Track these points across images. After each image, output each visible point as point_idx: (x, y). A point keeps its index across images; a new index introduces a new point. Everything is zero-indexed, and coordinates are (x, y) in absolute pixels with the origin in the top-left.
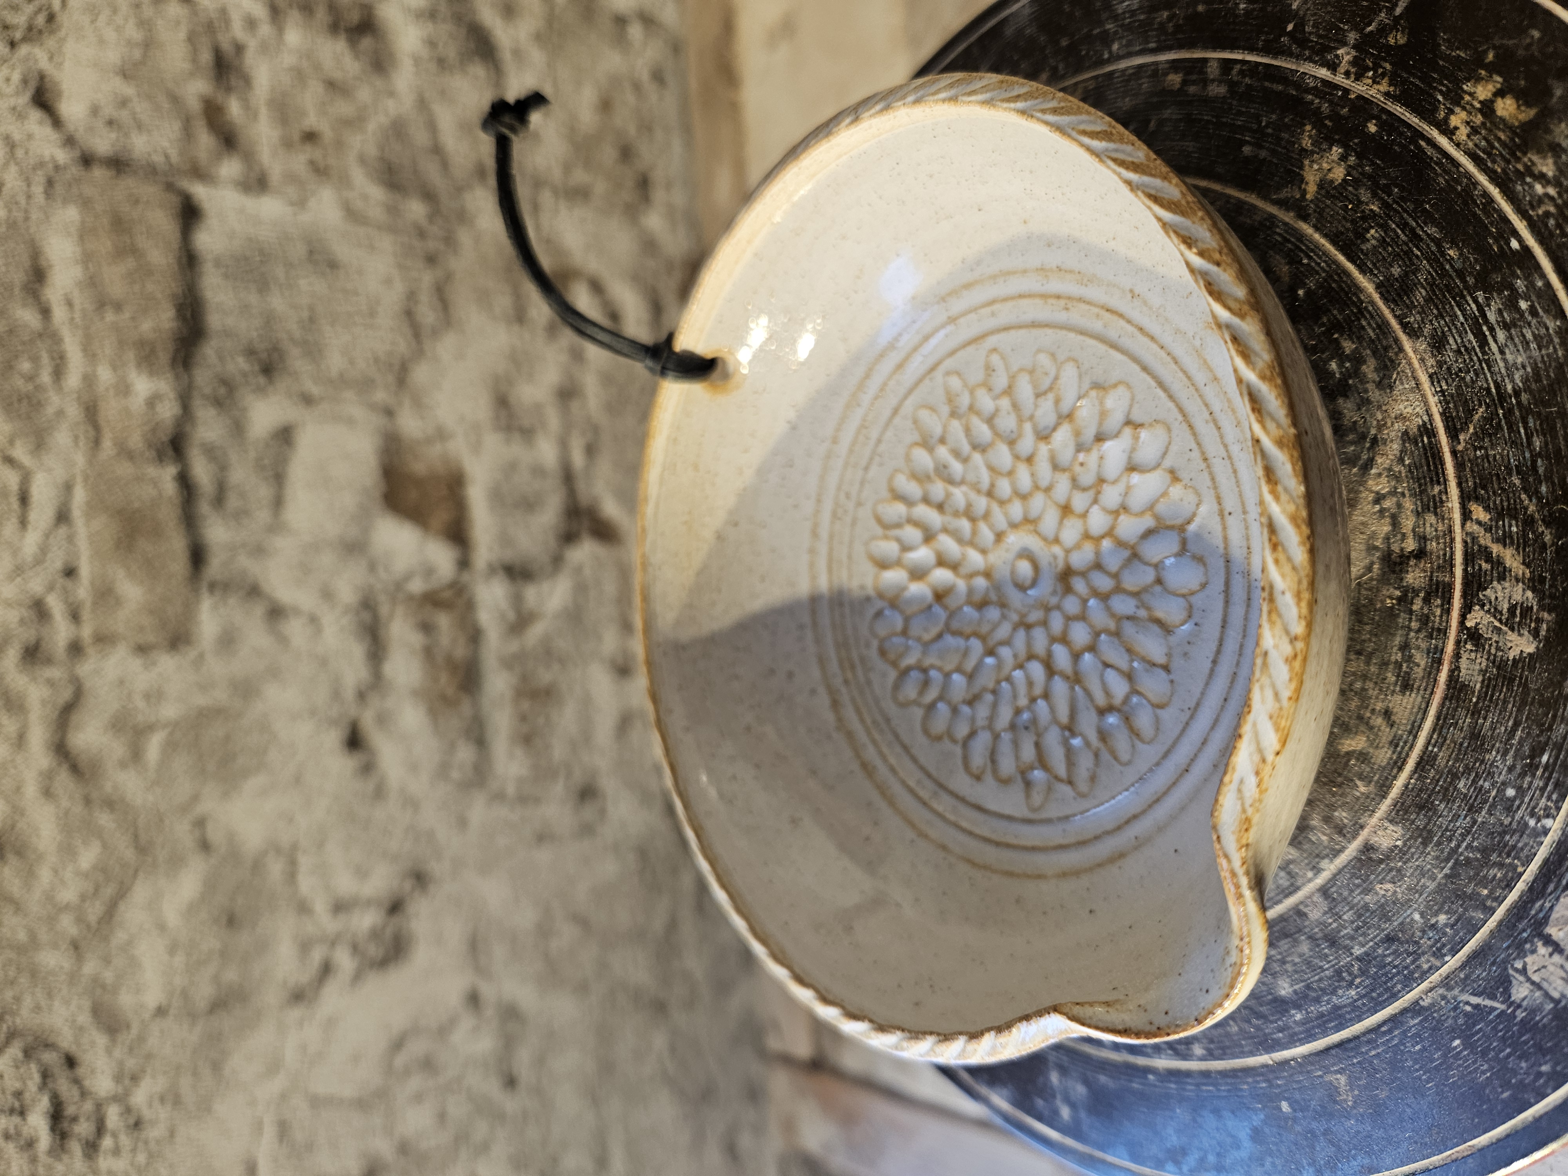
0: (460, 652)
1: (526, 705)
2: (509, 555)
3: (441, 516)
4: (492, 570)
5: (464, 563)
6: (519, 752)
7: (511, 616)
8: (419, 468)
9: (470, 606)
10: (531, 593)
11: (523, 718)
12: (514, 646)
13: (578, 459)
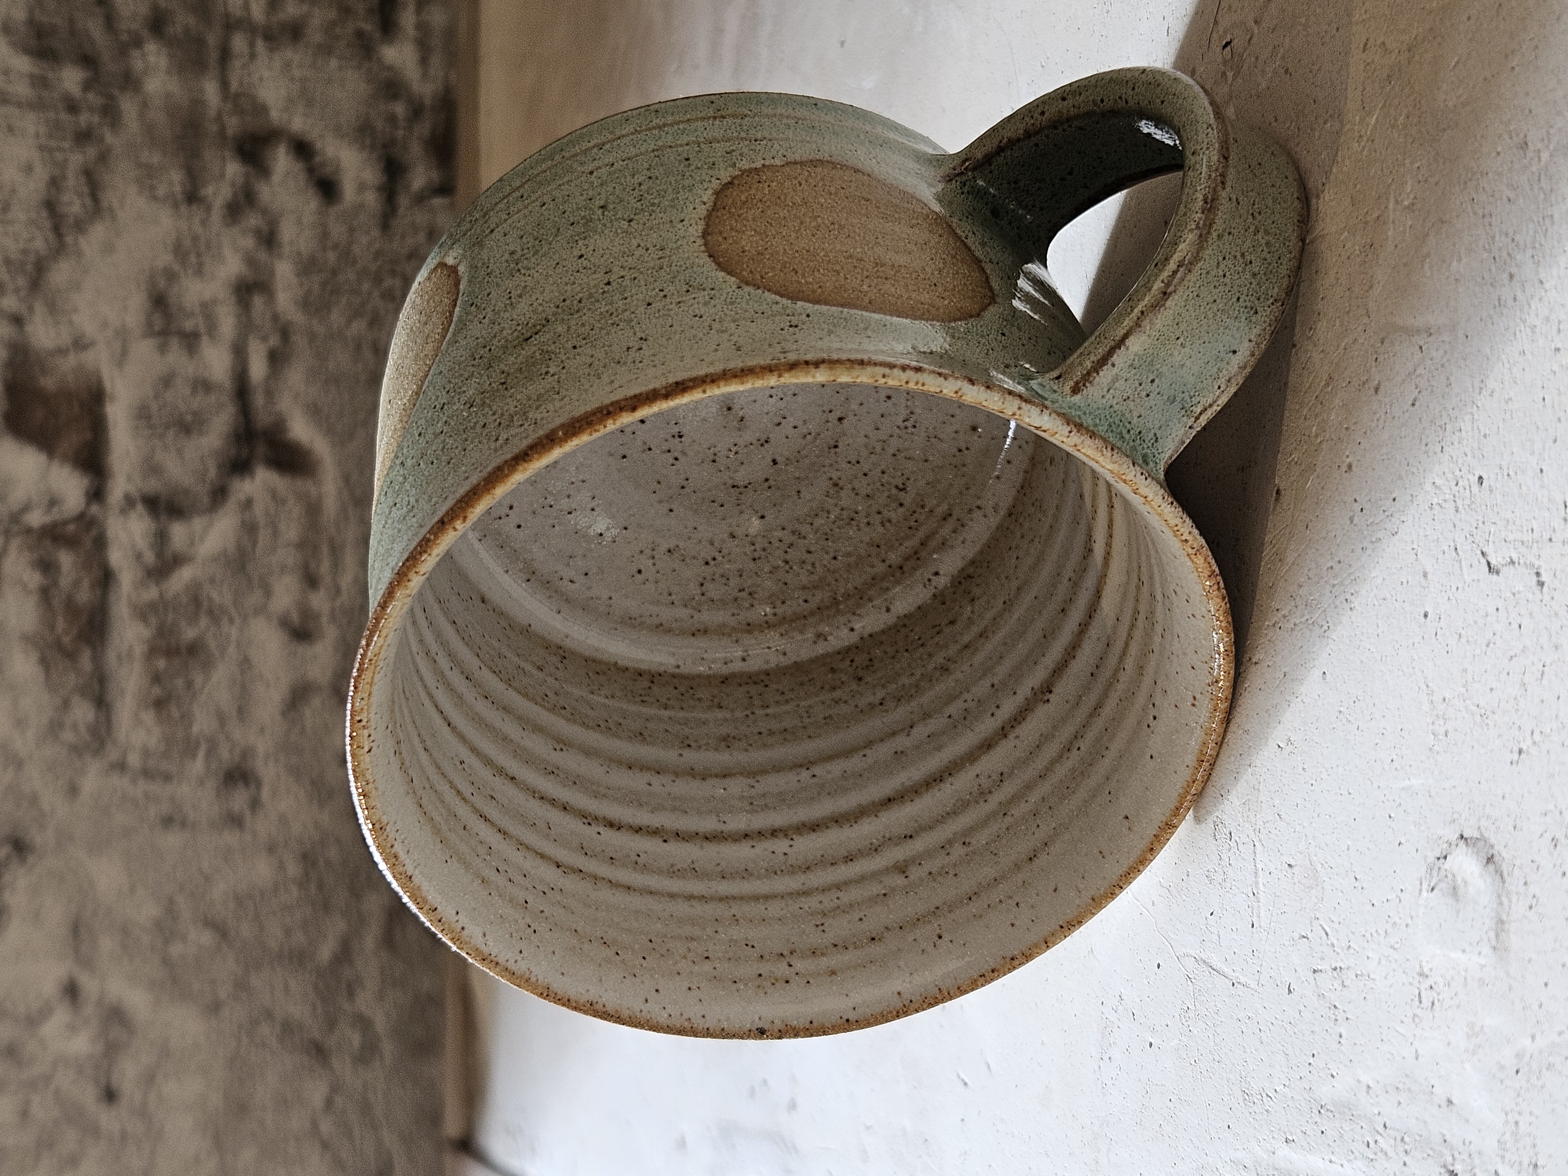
0: (84, 596)
1: (161, 663)
2: (153, 485)
3: (72, 440)
4: (129, 502)
5: (97, 494)
6: (149, 717)
7: (150, 557)
8: (48, 383)
9: (101, 543)
10: (178, 532)
11: (156, 678)
12: (151, 593)
13: (258, 369)
